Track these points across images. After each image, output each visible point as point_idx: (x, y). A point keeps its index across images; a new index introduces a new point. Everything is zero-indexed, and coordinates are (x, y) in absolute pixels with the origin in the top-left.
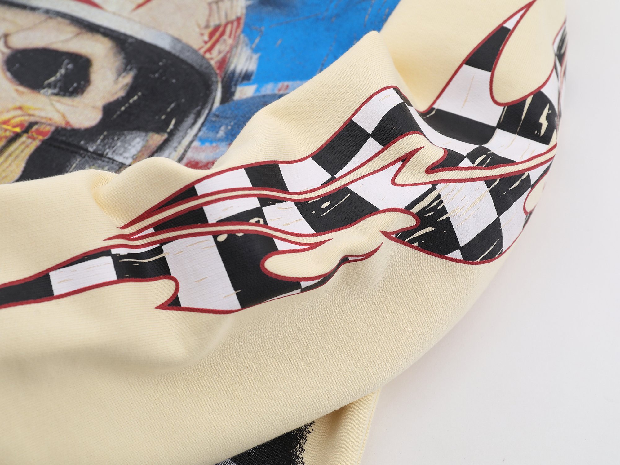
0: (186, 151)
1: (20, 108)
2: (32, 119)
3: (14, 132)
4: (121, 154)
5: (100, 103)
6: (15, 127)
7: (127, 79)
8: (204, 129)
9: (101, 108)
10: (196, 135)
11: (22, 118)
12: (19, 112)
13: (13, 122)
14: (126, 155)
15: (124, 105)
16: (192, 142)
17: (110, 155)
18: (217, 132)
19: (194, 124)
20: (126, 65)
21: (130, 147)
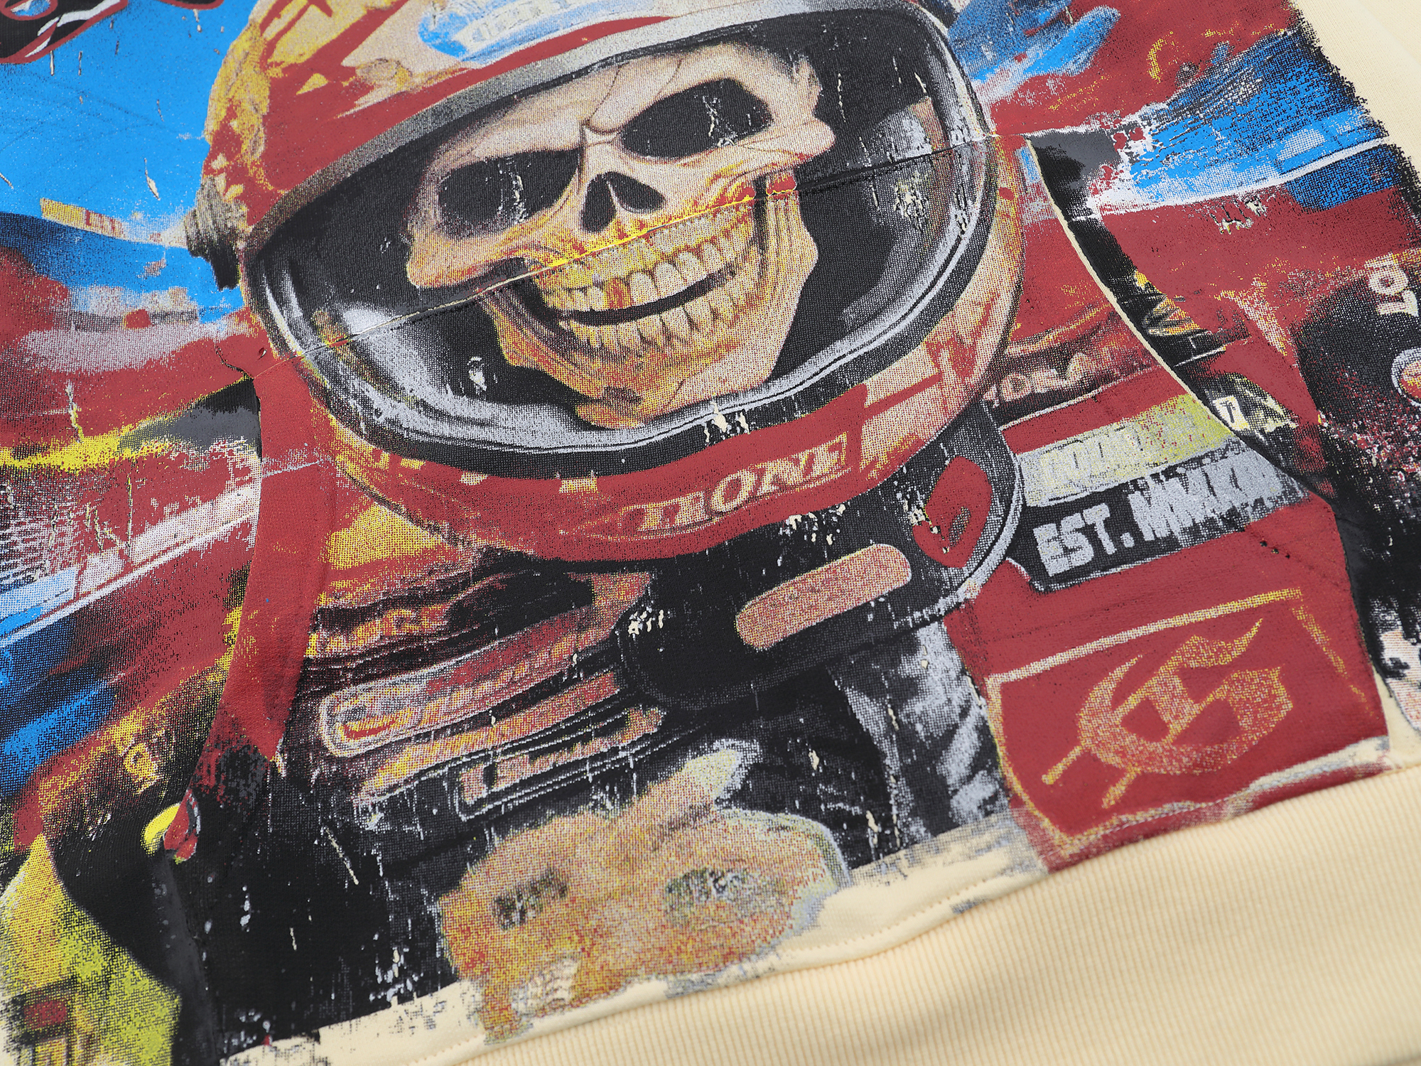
0: (974, 99)
1: (717, 177)
2: (750, 177)
3: (750, 203)
4: (909, 148)
5: (808, 115)
6: (740, 198)
7: (805, 70)
8: (963, 63)
9: (813, 118)
10: (963, 74)
11: (738, 183)
12: (722, 182)
13: (729, 195)
14: (915, 144)
15: (838, 100)
16: (969, 86)
17: (897, 158)
18: (983, 56)
19: (944, 65)
20: (784, 55)
21: (909, 134)
